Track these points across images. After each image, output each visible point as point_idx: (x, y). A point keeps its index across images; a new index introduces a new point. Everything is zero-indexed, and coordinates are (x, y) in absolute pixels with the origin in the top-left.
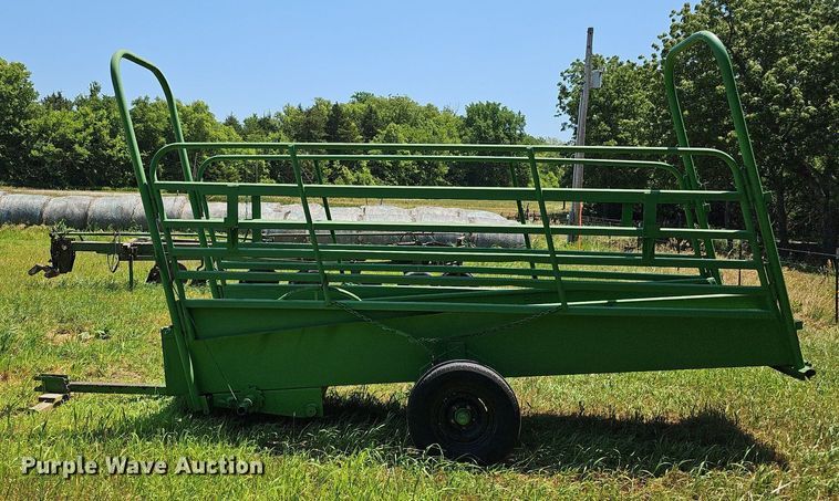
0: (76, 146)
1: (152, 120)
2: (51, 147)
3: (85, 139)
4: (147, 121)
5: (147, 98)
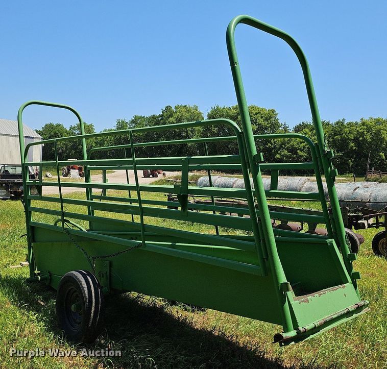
0: (298, 151)
1: (346, 133)
2: (286, 152)
3: (304, 147)
4: (343, 134)
5: (344, 120)
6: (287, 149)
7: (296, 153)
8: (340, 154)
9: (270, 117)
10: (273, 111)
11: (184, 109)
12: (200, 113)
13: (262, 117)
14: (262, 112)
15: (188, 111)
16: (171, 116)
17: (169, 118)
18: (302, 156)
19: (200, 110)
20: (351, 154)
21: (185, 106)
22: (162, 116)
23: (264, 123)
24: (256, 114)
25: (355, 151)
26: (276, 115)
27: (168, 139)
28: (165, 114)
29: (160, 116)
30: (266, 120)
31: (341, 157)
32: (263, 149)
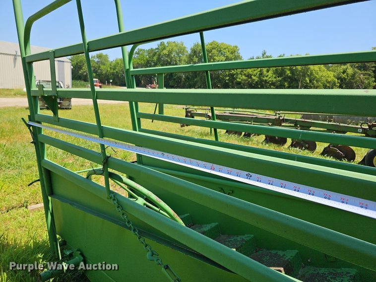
6: (245, 75)
7: (251, 78)
8: (280, 79)
9: (235, 51)
10: (236, 47)
11: (174, 44)
12: (185, 48)
13: (229, 51)
14: (229, 48)
15: (176, 46)
16: (164, 49)
17: (163, 50)
18: (254, 80)
19: (185, 45)
20: (287, 79)
21: (174, 42)
22: (158, 49)
23: (230, 56)
24: (225, 49)
25: (290, 77)
26: (238, 50)
27: (162, 65)
28: (160, 48)
29: (156, 49)
30: (232, 53)
31: (280, 81)
32: (229, 74)
